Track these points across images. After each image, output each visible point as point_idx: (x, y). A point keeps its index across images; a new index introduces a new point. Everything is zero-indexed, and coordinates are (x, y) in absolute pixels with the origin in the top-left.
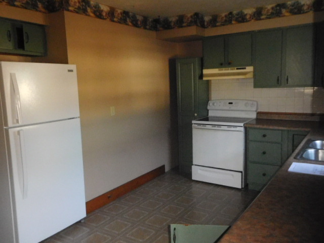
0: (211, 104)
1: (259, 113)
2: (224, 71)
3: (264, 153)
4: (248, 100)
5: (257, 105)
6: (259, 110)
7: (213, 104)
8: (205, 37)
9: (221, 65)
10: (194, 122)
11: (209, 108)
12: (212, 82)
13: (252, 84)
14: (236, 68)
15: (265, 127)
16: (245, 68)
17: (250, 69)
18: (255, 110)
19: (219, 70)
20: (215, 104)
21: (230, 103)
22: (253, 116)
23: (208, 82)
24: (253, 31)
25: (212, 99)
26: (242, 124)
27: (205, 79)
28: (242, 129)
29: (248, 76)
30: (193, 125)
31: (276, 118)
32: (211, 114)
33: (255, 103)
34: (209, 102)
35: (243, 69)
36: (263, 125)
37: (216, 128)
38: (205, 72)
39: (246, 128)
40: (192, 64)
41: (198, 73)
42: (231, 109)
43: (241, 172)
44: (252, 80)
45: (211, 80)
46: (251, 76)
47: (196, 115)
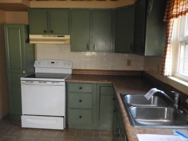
0: (37, 63)
1: (74, 70)
2: (47, 37)
3: (80, 101)
4: (66, 61)
5: (72, 64)
6: (74, 68)
7: (39, 63)
8: (30, 8)
9: (45, 32)
10: (22, 79)
11: (35, 66)
12: (37, 45)
13: (69, 49)
14: (57, 36)
15: (81, 81)
16: (64, 36)
17: (67, 37)
18: (71, 68)
19: (43, 37)
20: (41, 63)
21: (52, 63)
22: (70, 72)
23: (34, 45)
24: (69, 8)
25: (38, 59)
26: (63, 80)
27: (31, 42)
28: (64, 84)
29: (66, 42)
30: (21, 81)
31: (85, 73)
32: (37, 71)
33: (71, 63)
34: (35, 61)
35: (62, 36)
36: (80, 80)
37: (43, 84)
38: (31, 37)
39: (66, 83)
40: (19, 30)
41: (25, 38)
42: (53, 67)
43: (63, 117)
44: (69, 46)
45: (36, 44)
46: (68, 42)
47: (24, 72)
